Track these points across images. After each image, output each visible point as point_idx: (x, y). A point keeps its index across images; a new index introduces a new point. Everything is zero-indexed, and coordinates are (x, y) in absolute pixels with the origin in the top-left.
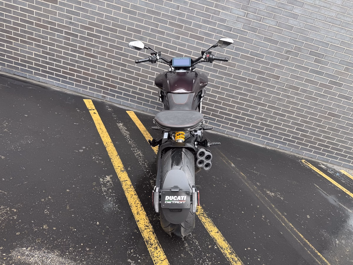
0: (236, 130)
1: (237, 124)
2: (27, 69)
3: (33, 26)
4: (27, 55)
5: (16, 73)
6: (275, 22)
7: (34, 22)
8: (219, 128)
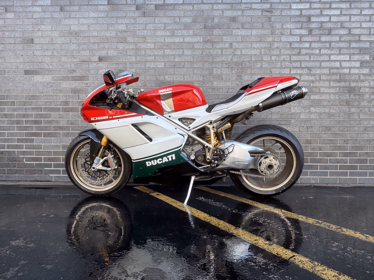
0: (351, 174)
1: (348, 164)
2: (53, 169)
3: (60, 113)
4: (52, 150)
5: (38, 179)
6: (346, 30)
7: (61, 107)
8: (327, 177)
